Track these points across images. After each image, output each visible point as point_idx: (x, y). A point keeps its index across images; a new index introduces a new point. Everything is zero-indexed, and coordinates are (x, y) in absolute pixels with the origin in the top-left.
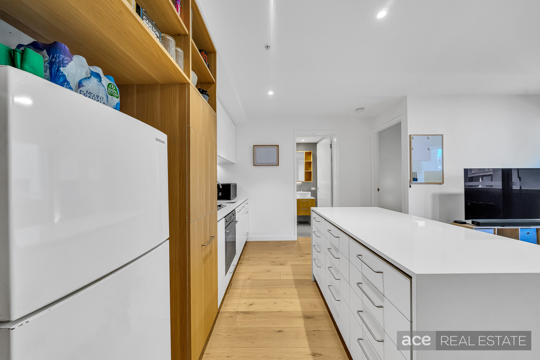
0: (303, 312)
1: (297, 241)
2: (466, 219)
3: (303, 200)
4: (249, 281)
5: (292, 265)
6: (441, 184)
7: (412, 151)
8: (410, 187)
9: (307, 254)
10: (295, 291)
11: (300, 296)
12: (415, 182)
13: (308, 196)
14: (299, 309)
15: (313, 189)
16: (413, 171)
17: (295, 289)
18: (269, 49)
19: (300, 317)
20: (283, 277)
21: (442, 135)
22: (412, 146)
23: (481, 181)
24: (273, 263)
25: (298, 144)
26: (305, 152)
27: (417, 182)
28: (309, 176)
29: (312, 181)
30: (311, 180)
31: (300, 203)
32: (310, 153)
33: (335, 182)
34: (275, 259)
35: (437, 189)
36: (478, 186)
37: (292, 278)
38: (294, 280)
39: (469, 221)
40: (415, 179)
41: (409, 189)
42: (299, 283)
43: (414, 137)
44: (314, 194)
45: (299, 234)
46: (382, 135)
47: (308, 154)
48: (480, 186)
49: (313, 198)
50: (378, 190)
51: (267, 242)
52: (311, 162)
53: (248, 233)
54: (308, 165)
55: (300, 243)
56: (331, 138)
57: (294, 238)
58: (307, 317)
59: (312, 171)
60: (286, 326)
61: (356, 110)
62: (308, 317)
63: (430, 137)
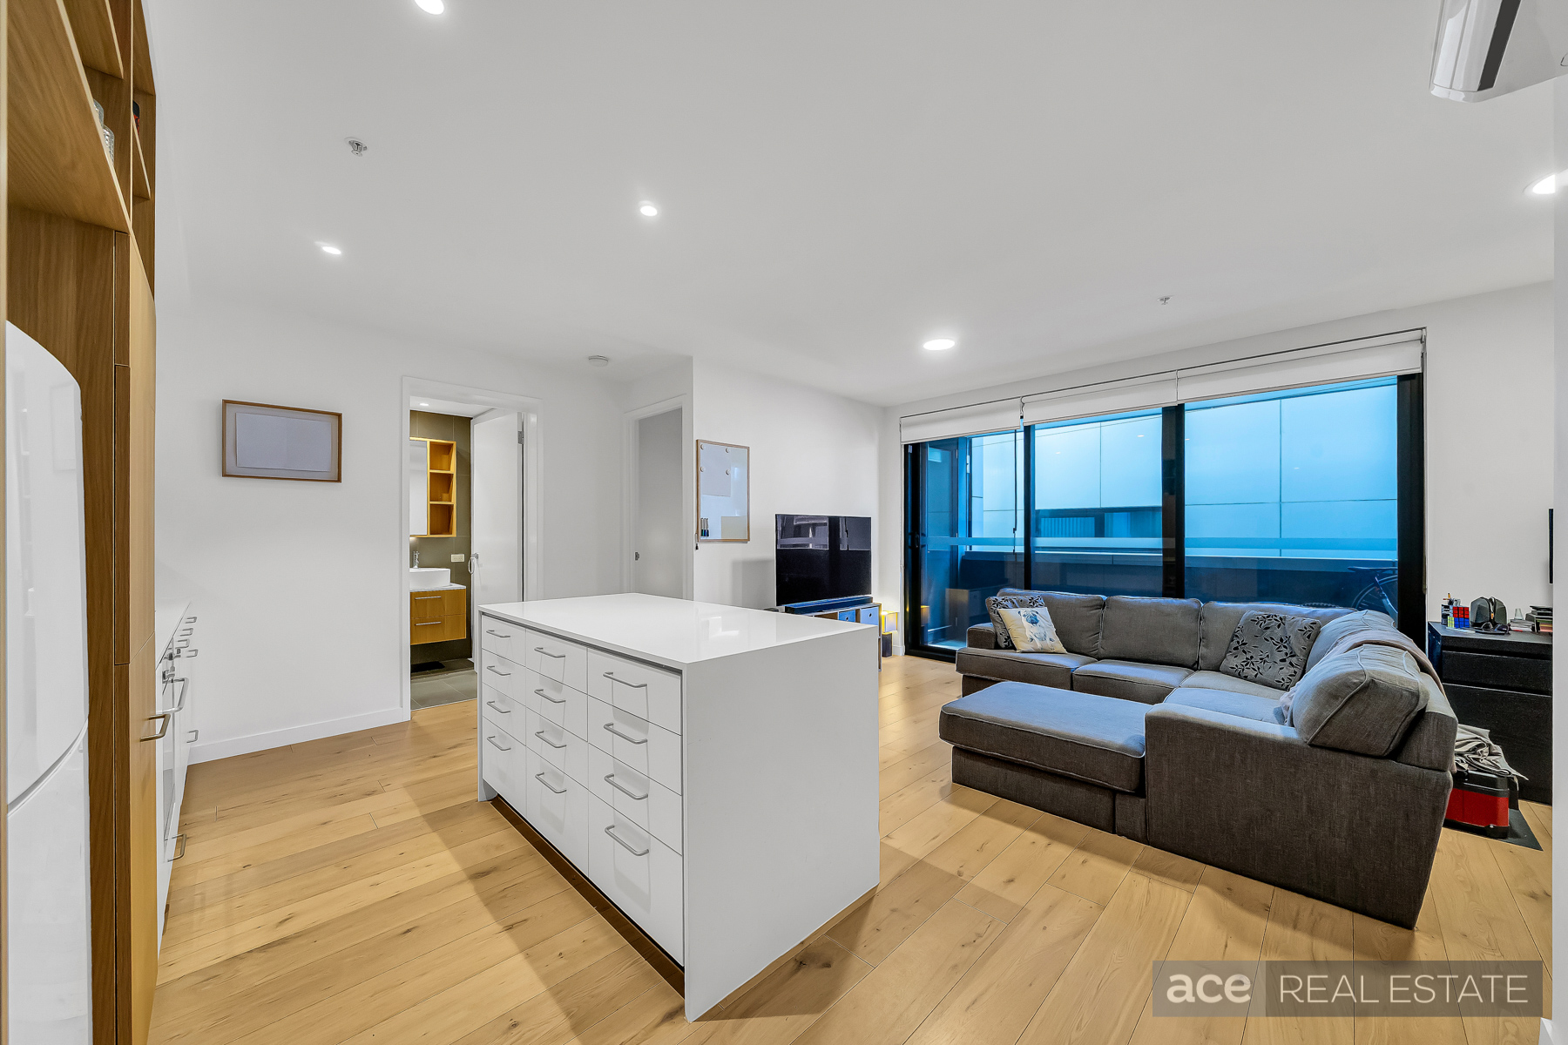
0: (465, 870)
1: (412, 721)
2: (778, 605)
3: (425, 593)
4: (250, 871)
5: (406, 786)
6: (746, 541)
7: (701, 474)
8: (697, 548)
9: (455, 747)
10: (435, 838)
11: (450, 844)
12: (705, 538)
13: (441, 580)
14: (455, 868)
15: (457, 558)
16: (702, 516)
17: (434, 834)
18: (363, 152)
19: (462, 882)
20: (382, 823)
21: (748, 448)
22: (701, 465)
23: (811, 535)
24: (337, 798)
25: (413, 413)
26: (428, 441)
27: (708, 538)
28: (441, 517)
29: (454, 535)
30: (448, 530)
31: (421, 604)
32: (448, 448)
33: (532, 539)
34: (339, 788)
35: (738, 552)
36: (808, 545)
37: (416, 813)
38: (424, 816)
39: (783, 607)
40: (705, 533)
41: (695, 552)
42: (440, 819)
43: (704, 446)
44: (462, 573)
45: (417, 702)
46: (646, 427)
47: (440, 451)
48: (811, 547)
49: (456, 586)
50: (637, 556)
51: (289, 748)
52: (450, 477)
53: (196, 731)
54: (440, 483)
55: (422, 724)
56: (520, 414)
57: (404, 713)
58: (477, 875)
59: (454, 502)
60: (424, 914)
61: (590, 358)
62: (483, 873)
63: (729, 449)
